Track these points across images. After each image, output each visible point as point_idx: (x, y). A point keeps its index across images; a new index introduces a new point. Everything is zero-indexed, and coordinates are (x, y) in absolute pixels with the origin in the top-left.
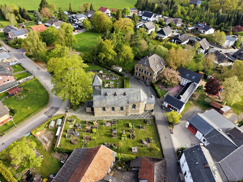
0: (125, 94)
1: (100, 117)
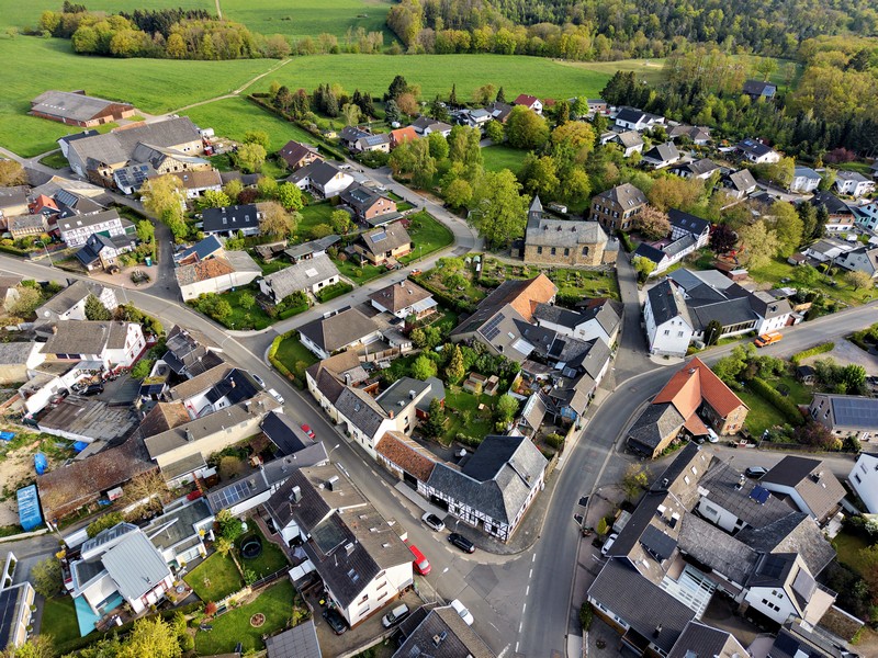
0: (573, 229)
1: (533, 263)
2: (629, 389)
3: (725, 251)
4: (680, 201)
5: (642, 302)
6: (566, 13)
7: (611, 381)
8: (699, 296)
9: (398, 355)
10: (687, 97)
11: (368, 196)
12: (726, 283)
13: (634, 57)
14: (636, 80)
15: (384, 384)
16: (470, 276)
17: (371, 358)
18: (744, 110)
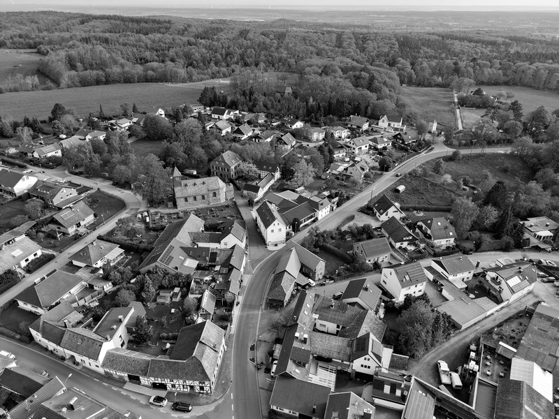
0: (204, 183)
1: (183, 209)
2: (261, 270)
3: (290, 179)
4: (260, 156)
5: (255, 218)
6: (165, 55)
7: (250, 268)
8: (284, 207)
9: (102, 294)
10: (247, 98)
11: (53, 189)
12: (296, 196)
13: (213, 78)
14: (217, 91)
15: (97, 319)
16: (143, 226)
17: (82, 302)
18: (279, 101)
